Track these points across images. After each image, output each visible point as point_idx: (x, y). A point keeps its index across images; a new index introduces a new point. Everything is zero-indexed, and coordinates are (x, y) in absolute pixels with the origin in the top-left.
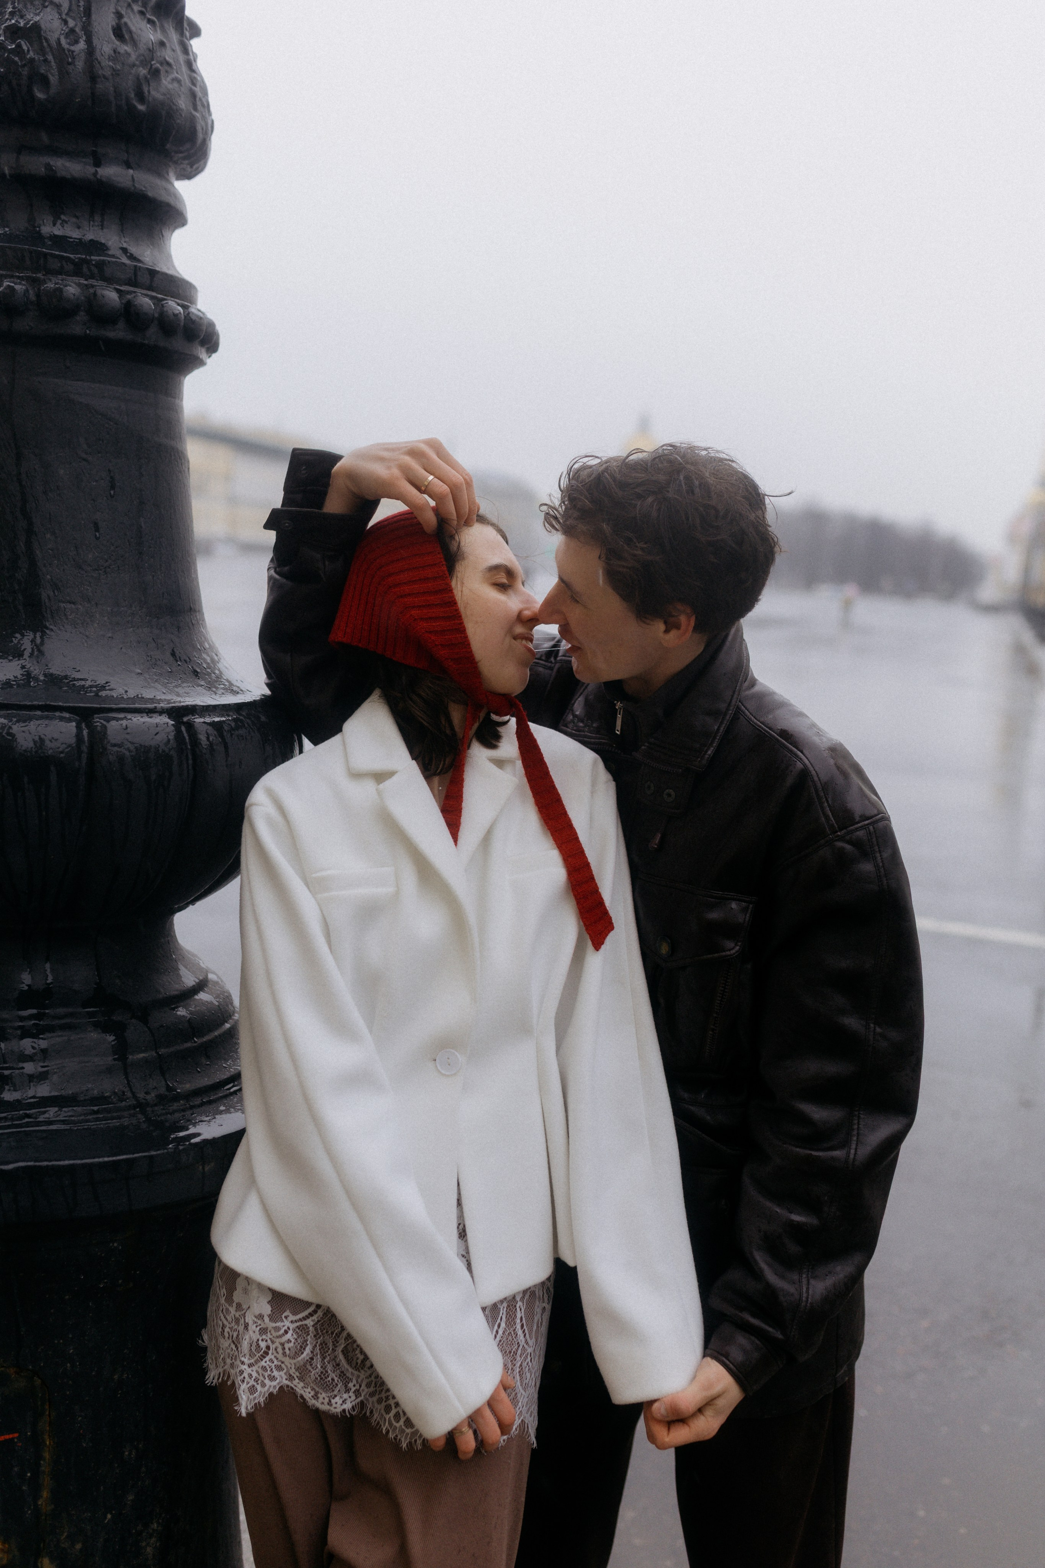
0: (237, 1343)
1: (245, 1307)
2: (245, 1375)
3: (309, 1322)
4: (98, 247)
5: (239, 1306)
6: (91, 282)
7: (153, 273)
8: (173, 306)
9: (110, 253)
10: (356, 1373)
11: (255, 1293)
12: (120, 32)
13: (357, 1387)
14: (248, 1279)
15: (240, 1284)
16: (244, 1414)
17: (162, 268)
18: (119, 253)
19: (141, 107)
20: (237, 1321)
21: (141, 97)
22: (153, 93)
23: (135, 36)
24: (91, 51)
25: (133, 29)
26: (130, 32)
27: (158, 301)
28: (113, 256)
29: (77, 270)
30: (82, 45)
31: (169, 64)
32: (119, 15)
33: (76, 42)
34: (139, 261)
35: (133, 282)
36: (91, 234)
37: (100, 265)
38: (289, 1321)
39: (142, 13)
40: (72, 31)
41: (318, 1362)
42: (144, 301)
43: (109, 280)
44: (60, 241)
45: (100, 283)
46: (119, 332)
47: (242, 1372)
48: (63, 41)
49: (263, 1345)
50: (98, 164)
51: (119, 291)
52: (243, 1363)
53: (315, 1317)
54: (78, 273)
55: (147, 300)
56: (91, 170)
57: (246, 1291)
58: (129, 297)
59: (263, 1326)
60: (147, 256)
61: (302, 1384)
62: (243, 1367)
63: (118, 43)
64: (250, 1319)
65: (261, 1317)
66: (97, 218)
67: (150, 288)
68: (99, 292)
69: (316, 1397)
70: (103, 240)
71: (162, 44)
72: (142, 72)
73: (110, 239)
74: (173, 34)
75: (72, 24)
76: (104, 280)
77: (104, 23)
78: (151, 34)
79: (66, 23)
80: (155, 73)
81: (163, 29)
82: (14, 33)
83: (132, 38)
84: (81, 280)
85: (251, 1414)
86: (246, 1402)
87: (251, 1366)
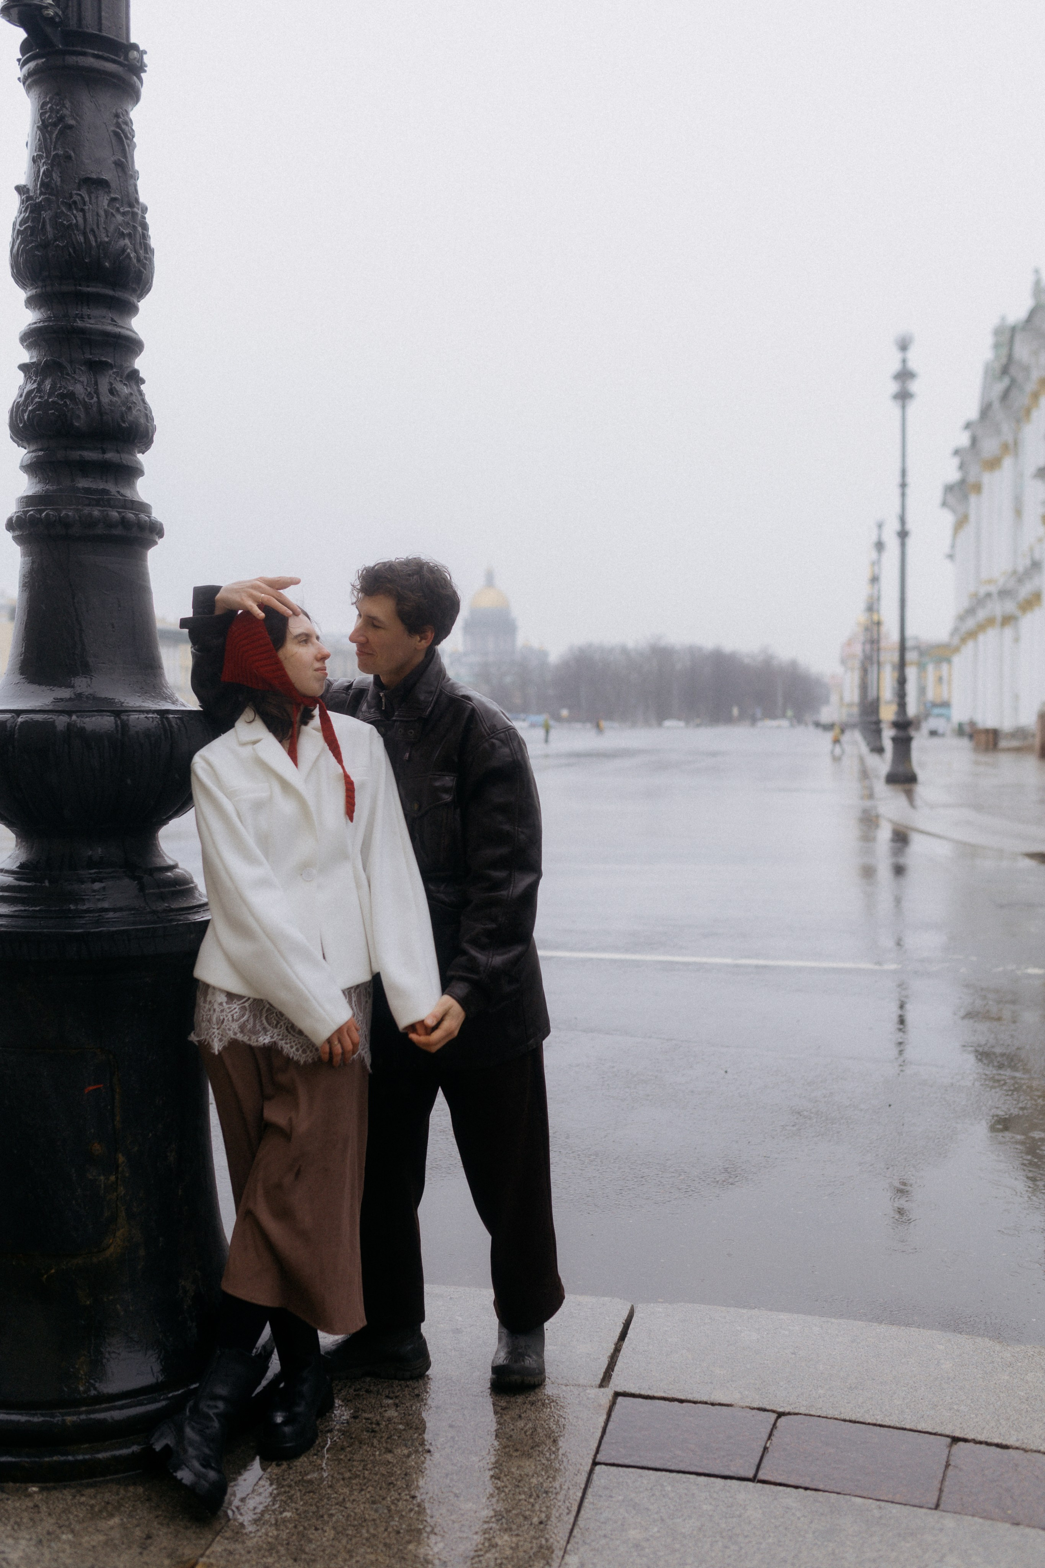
0: (209, 1021)
1: (213, 1001)
2: (216, 1034)
3: (247, 1004)
4: (105, 492)
5: (210, 1002)
6: (105, 509)
7: (133, 502)
8: (143, 517)
9: (112, 494)
11: (217, 992)
12: (112, 391)
13: (271, 1035)
14: (214, 988)
15: (210, 991)
16: (216, 1052)
17: (135, 498)
18: (116, 494)
19: (124, 426)
20: (210, 1009)
21: (124, 421)
22: (129, 418)
24: (99, 402)
25: (118, 389)
26: (117, 391)
27: (136, 515)
28: (114, 495)
29: (98, 503)
30: (95, 399)
32: (111, 384)
33: (92, 398)
34: (125, 498)
35: (124, 507)
36: (101, 485)
37: (109, 500)
38: (235, 1006)
39: (121, 381)
40: (90, 393)
41: (251, 1020)
42: (130, 516)
43: (113, 507)
44: (88, 490)
46: (119, 532)
47: (214, 1033)
48: (86, 400)
49: (222, 1018)
50: (104, 452)
51: (118, 512)
52: (214, 1028)
53: (249, 1001)
54: (97, 505)
56: (101, 456)
57: (213, 994)
58: (122, 514)
59: (223, 1008)
60: (127, 493)
61: (242, 1035)
62: (215, 1030)
63: (112, 397)
64: (216, 1006)
65: (220, 1003)
66: (104, 478)
67: (131, 510)
68: (109, 513)
69: (251, 1039)
70: (107, 488)
71: (131, 394)
72: (124, 409)
73: (111, 487)
74: (135, 388)
75: (89, 390)
76: (111, 507)
77: (104, 388)
78: (126, 390)
79: (86, 389)
80: (130, 409)
81: (131, 387)
82: (62, 396)
83: (118, 394)
84: (100, 509)
85: (220, 1053)
86: (217, 1047)
87: (218, 1029)
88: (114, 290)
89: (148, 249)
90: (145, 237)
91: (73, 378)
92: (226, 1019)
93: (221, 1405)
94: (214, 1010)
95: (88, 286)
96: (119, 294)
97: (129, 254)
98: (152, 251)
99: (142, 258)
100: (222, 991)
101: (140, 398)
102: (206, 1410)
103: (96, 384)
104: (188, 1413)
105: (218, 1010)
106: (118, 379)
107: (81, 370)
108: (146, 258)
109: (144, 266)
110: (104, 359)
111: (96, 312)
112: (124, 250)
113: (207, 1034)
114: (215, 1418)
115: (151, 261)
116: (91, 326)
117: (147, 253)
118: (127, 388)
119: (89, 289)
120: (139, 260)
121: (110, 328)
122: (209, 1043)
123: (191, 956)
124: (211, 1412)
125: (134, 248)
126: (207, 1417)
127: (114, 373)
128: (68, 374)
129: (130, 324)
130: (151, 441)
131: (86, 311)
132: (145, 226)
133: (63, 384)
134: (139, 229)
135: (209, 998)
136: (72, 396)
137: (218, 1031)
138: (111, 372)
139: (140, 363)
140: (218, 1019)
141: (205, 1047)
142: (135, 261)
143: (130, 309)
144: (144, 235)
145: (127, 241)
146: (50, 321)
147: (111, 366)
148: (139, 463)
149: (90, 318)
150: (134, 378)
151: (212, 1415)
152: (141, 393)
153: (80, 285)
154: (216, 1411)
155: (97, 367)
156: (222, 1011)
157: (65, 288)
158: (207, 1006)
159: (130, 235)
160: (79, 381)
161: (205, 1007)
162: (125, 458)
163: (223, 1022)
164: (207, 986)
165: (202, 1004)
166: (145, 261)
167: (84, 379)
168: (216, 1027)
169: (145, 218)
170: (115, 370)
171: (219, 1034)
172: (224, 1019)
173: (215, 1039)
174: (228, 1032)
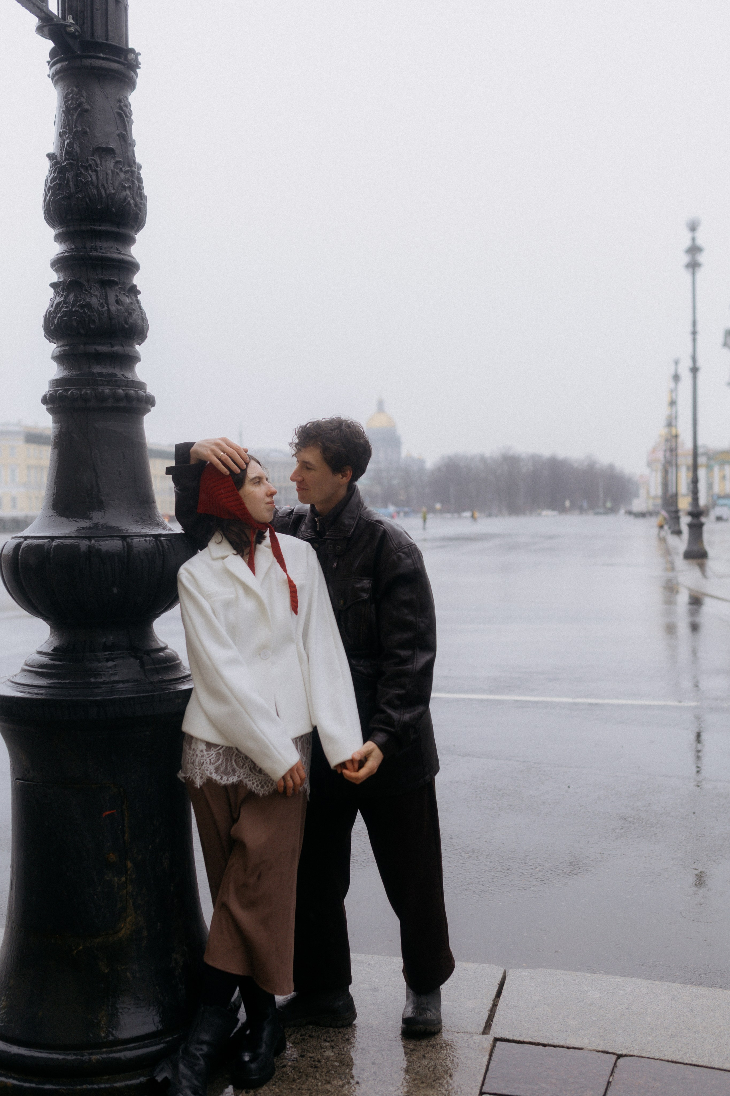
0: (193, 763)
1: (196, 749)
2: (198, 773)
3: (221, 751)
4: (113, 375)
5: (194, 749)
6: (114, 388)
7: (133, 382)
8: (140, 392)
9: (118, 376)
10: (239, 770)
11: (199, 743)
12: (118, 302)
13: (239, 774)
14: (197, 739)
15: (194, 741)
16: (198, 787)
17: (134, 379)
18: (121, 376)
19: (127, 326)
20: (193, 754)
21: (126, 323)
22: (130, 320)
23: (123, 303)
24: (109, 310)
25: (122, 300)
26: (121, 301)
27: (135, 391)
28: (119, 378)
29: (108, 383)
30: (106, 308)
32: (117, 296)
33: (103, 307)
34: (127, 378)
35: (127, 385)
36: (110, 371)
37: (116, 381)
38: (213, 752)
39: (124, 294)
40: (102, 303)
41: (224, 765)
42: (132, 392)
43: (119, 386)
44: (101, 375)
45: (116, 388)
46: (123, 404)
47: (196, 772)
48: (99, 308)
49: (202, 761)
50: (112, 346)
51: (123, 390)
52: (196, 769)
53: (222, 749)
54: (107, 385)
56: (110, 349)
57: (196, 743)
58: (126, 391)
59: (203, 754)
60: (129, 376)
61: (216, 775)
62: (197, 770)
63: (118, 306)
64: (198, 752)
65: (202, 751)
66: (113, 365)
67: (131, 387)
68: (117, 391)
70: (115, 372)
71: (131, 303)
72: (126, 314)
73: (117, 372)
74: (134, 298)
75: (101, 301)
77: (112, 299)
78: (127, 301)
79: (99, 301)
80: (130, 314)
81: (131, 298)
82: (82, 306)
83: (122, 303)
84: (110, 388)
85: (201, 787)
86: (198, 783)
87: (199, 769)
88: (119, 228)
89: (142, 197)
90: (140, 188)
91: (89, 292)
92: (205, 762)
93: (205, 1048)
94: (197, 755)
95: (100, 226)
96: (122, 230)
97: (129, 202)
98: (146, 198)
99: (138, 203)
100: (202, 741)
101: (137, 305)
102: (194, 1051)
103: (106, 297)
104: (181, 1054)
105: (199, 755)
106: (122, 292)
107: (95, 286)
108: (141, 203)
109: (140, 209)
110: (112, 279)
111: (105, 245)
112: (125, 199)
113: (191, 773)
114: (201, 1058)
115: (145, 205)
116: (103, 254)
117: (142, 200)
118: (129, 299)
119: (100, 228)
120: (136, 205)
121: (116, 256)
122: (192, 779)
123: (180, 715)
124: (198, 1053)
125: (133, 197)
126: (195, 1057)
127: (119, 288)
128: (86, 290)
129: (130, 251)
130: (146, 337)
131: (99, 244)
132: (140, 180)
133: (83, 297)
134: (136, 182)
135: (193, 746)
136: (88, 305)
137: (199, 771)
138: (117, 288)
139: (137, 280)
140: (199, 761)
141: (190, 782)
142: (133, 206)
143: (129, 240)
144: (139, 186)
145: (128, 192)
146: (73, 252)
147: (115, 283)
148: (137, 353)
149: (101, 249)
150: (134, 291)
151: (199, 1055)
152: (138, 302)
153: (94, 226)
154: (201, 1052)
155: (106, 284)
156: (202, 756)
157: (84, 228)
158: (191, 752)
159: (129, 187)
160: (94, 295)
161: (190, 753)
162: (127, 350)
163: (203, 764)
164: (191, 737)
165: (187, 750)
166: (141, 206)
167: (97, 293)
168: (198, 768)
169: (139, 174)
170: (120, 286)
171: (200, 773)
172: (203, 762)
173: (198, 777)
174: (206, 772)
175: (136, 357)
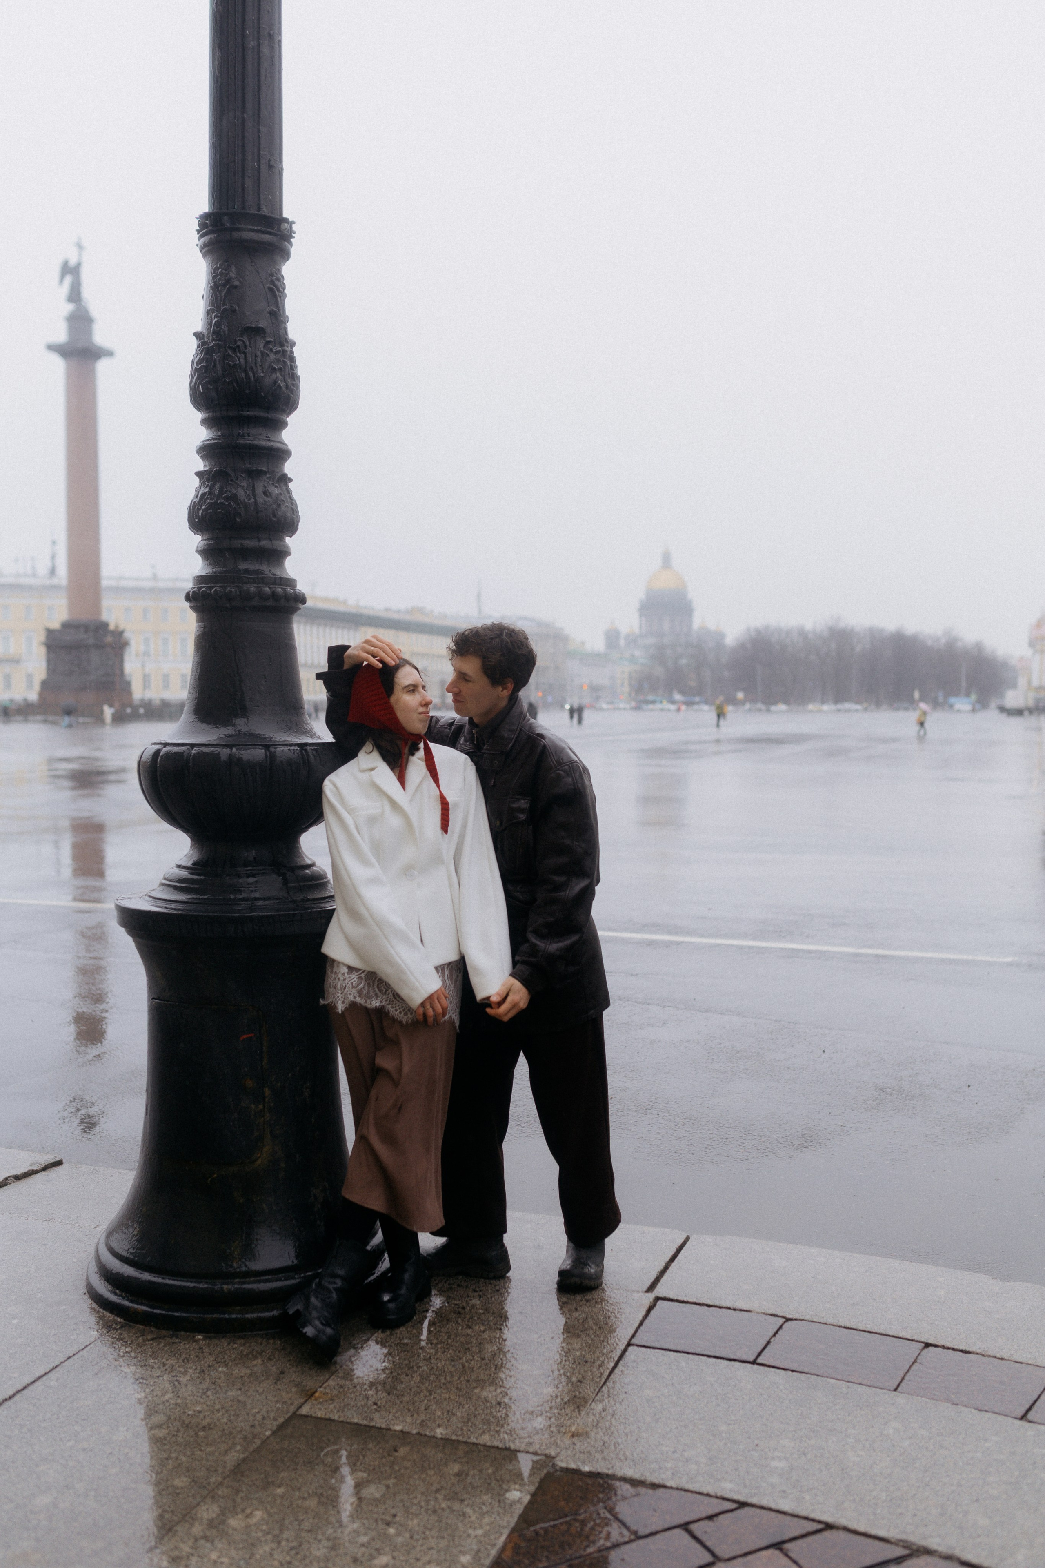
0: (335, 987)
1: (338, 972)
2: (340, 997)
3: (363, 975)
4: (260, 571)
5: (336, 973)
6: (260, 585)
7: (282, 578)
8: (289, 590)
9: (266, 573)
10: (382, 995)
11: (341, 966)
12: (266, 493)
13: (381, 1000)
14: (339, 962)
15: (335, 964)
16: (340, 1012)
17: (284, 576)
18: (268, 573)
19: (274, 519)
20: (335, 978)
21: (274, 516)
22: (279, 513)
24: (256, 502)
26: (270, 492)
27: (284, 589)
29: (255, 581)
30: (253, 500)
31: (284, 501)
32: (265, 487)
33: (250, 499)
34: (275, 575)
35: (274, 583)
36: (257, 567)
37: (262, 578)
38: (354, 977)
39: (273, 483)
40: (249, 495)
41: (366, 988)
43: (266, 584)
44: (247, 571)
46: (270, 603)
47: (338, 997)
48: (246, 500)
49: (344, 985)
50: (259, 541)
51: (269, 588)
53: (365, 973)
55: (280, 590)
56: (257, 543)
57: (338, 966)
58: (273, 589)
59: (345, 978)
60: (278, 572)
61: (360, 999)
62: (339, 994)
63: (266, 498)
64: (340, 976)
65: (343, 974)
66: (259, 561)
67: (281, 585)
68: (262, 588)
69: (366, 1002)
70: (262, 568)
71: (281, 494)
72: (275, 506)
73: (265, 568)
74: (284, 488)
75: (248, 492)
76: (264, 584)
77: (259, 490)
78: (276, 491)
79: (246, 492)
80: (279, 506)
81: (280, 487)
82: (227, 498)
83: (270, 495)
84: (256, 585)
85: (343, 1012)
86: (340, 1008)
87: (341, 994)
88: (268, 413)
89: (295, 377)
90: (293, 368)
91: (236, 483)
92: (347, 986)
93: (339, 1283)
94: (339, 979)
95: (248, 411)
96: (272, 415)
97: (279, 385)
98: (299, 378)
99: (290, 385)
100: (344, 965)
101: (287, 495)
102: (327, 1285)
103: (253, 487)
104: (314, 1286)
105: (341, 978)
106: (271, 482)
107: (242, 477)
108: (293, 385)
109: (292, 391)
110: (260, 468)
111: (253, 431)
112: (275, 382)
113: (334, 998)
114: (334, 1292)
115: (297, 387)
116: (250, 442)
117: (295, 381)
118: (278, 489)
119: (248, 413)
120: (287, 387)
121: (263, 443)
122: (334, 1004)
123: (321, 936)
124: (331, 1287)
125: (284, 379)
126: (329, 1291)
127: (267, 478)
128: (232, 480)
129: (281, 437)
130: (297, 529)
131: (246, 431)
132: (292, 359)
133: (229, 488)
134: (288, 363)
135: (335, 970)
136: (234, 497)
137: (341, 995)
138: (265, 478)
139: (289, 468)
140: (341, 985)
141: (330, 1008)
142: (284, 389)
143: (280, 425)
144: (291, 366)
145: (278, 374)
146: (219, 439)
147: (265, 473)
148: (287, 547)
149: (249, 436)
150: (285, 480)
151: (332, 1290)
152: (289, 491)
153: (242, 411)
154: (335, 1286)
155: (254, 474)
156: (344, 980)
157: (230, 414)
158: (333, 975)
159: (280, 369)
160: (241, 486)
161: (332, 976)
162: (276, 544)
163: (345, 989)
164: (333, 961)
165: (329, 974)
166: (292, 387)
167: (244, 484)
168: (340, 992)
169: (292, 352)
170: (268, 476)
171: (342, 997)
172: (346, 986)
173: (339, 1002)
174: (349, 996)
175: (285, 551)
